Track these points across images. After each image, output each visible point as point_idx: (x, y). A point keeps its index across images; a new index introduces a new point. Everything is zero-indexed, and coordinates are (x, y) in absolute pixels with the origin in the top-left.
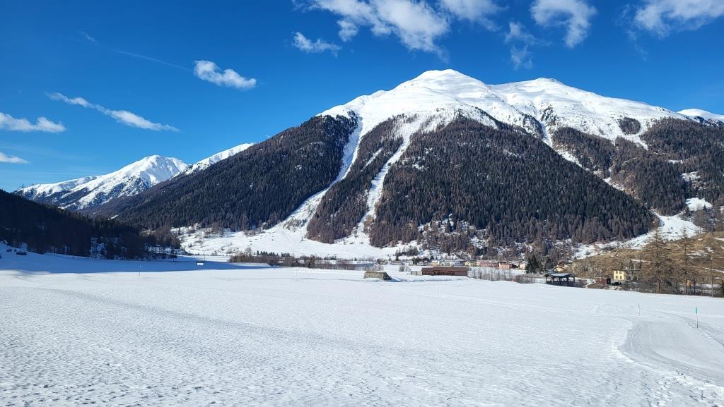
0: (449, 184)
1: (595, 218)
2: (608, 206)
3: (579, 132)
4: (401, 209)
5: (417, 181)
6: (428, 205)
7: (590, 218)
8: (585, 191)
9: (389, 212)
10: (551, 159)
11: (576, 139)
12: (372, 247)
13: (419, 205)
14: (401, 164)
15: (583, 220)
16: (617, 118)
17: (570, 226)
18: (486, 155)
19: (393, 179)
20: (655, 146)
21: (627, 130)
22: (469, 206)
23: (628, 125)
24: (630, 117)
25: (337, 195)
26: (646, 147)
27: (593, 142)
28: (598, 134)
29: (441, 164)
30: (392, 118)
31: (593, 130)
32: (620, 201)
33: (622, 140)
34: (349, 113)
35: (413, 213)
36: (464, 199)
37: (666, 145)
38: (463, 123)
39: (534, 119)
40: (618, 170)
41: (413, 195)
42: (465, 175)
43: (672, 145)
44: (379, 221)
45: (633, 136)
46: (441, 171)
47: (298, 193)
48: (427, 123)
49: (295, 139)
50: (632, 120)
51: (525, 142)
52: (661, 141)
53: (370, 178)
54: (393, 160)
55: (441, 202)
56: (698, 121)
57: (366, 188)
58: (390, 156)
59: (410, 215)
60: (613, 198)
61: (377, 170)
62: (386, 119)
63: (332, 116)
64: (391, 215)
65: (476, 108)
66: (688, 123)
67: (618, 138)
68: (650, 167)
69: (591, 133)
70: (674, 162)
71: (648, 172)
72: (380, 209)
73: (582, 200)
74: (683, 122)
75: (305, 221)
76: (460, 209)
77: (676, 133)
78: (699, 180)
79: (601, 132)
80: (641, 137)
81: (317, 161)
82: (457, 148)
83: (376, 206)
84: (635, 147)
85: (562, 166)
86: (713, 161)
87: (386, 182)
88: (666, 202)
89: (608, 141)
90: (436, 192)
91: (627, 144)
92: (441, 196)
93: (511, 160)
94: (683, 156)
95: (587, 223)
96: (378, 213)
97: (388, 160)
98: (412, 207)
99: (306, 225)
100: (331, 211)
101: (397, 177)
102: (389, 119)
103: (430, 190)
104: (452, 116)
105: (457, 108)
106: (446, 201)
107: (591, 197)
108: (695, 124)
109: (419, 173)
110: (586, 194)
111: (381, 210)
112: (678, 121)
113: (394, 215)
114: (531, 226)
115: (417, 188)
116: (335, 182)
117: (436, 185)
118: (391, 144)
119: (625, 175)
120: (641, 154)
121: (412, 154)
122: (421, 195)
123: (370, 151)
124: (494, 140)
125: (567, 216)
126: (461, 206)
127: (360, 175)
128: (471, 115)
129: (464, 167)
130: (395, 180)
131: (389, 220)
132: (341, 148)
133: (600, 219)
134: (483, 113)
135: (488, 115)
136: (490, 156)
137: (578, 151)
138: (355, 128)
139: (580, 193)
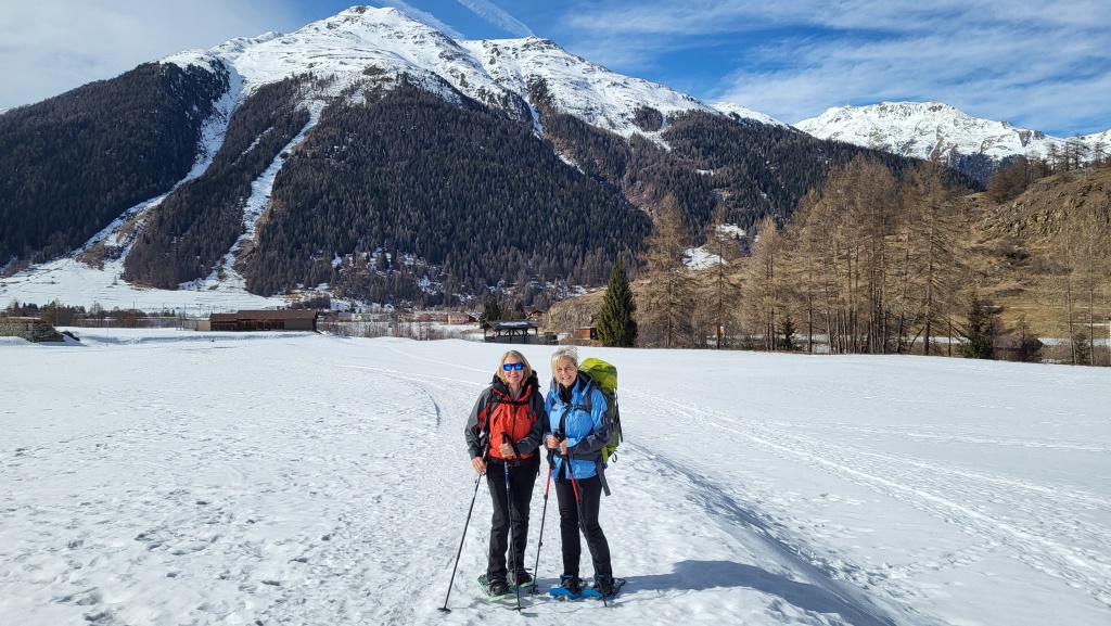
0: (385, 192)
1: (600, 249)
2: (618, 232)
3: (582, 122)
4: (304, 232)
5: (331, 186)
6: (350, 223)
7: (594, 250)
8: (588, 208)
9: (281, 235)
10: (543, 160)
11: (578, 134)
12: (247, 295)
13: (334, 224)
14: (306, 156)
15: (584, 253)
16: (633, 106)
17: (566, 261)
18: (446, 149)
19: (290, 180)
20: (680, 150)
21: (646, 124)
22: (416, 228)
23: (647, 117)
24: (651, 106)
25: (185, 204)
26: (669, 149)
27: (600, 139)
28: (607, 127)
29: (373, 160)
30: (290, 77)
31: (601, 122)
32: (634, 225)
33: (640, 137)
34: (213, 64)
35: (324, 238)
36: (410, 217)
37: (694, 149)
38: (410, 95)
39: (520, 98)
40: (633, 181)
42: (412, 178)
43: (701, 149)
44: (264, 251)
45: (652, 133)
46: (372, 170)
48: (352, 91)
50: (651, 110)
51: (505, 132)
52: (688, 143)
53: (248, 177)
54: (288, 150)
55: (370, 221)
56: (734, 118)
57: (241, 194)
58: (289, 141)
59: (322, 243)
60: (625, 221)
61: (262, 163)
62: (280, 78)
63: (179, 65)
64: (286, 240)
65: (433, 73)
66: (720, 120)
67: (634, 134)
68: (673, 178)
69: (598, 126)
70: (703, 172)
71: (671, 185)
72: (265, 231)
73: (584, 222)
74: (715, 118)
75: (121, 250)
76: (403, 233)
77: (706, 132)
78: (732, 199)
79: (612, 124)
80: (664, 136)
81: (149, 144)
82: (399, 134)
83: (258, 225)
84: (656, 149)
85: (557, 171)
86: (749, 172)
87: (277, 186)
89: (621, 139)
90: (364, 203)
91: (646, 144)
92: (371, 212)
93: (485, 158)
94: (714, 165)
95: (589, 257)
96: (262, 237)
97: (282, 148)
98: (323, 228)
99: (123, 258)
100: (172, 232)
101: (298, 178)
102: (287, 79)
103: (354, 202)
104: (394, 84)
105: (401, 71)
106: (381, 219)
107: (596, 216)
108: (730, 121)
109: (335, 172)
110: (589, 215)
111: (266, 233)
112: (708, 116)
113: (290, 241)
114: (511, 259)
115: (331, 197)
116: (184, 181)
117: (364, 194)
118: (289, 121)
119: (642, 190)
120: (662, 159)
121: (324, 140)
122: (339, 210)
123: (249, 131)
124: (459, 125)
125: (562, 246)
126: (403, 228)
127: (230, 172)
128: (423, 84)
129: (411, 165)
130: (293, 181)
131: (281, 250)
132: (197, 123)
133: (607, 250)
134: (443, 82)
135: (450, 86)
136: (452, 151)
137: (580, 151)
138: (224, 92)
139: (581, 213)
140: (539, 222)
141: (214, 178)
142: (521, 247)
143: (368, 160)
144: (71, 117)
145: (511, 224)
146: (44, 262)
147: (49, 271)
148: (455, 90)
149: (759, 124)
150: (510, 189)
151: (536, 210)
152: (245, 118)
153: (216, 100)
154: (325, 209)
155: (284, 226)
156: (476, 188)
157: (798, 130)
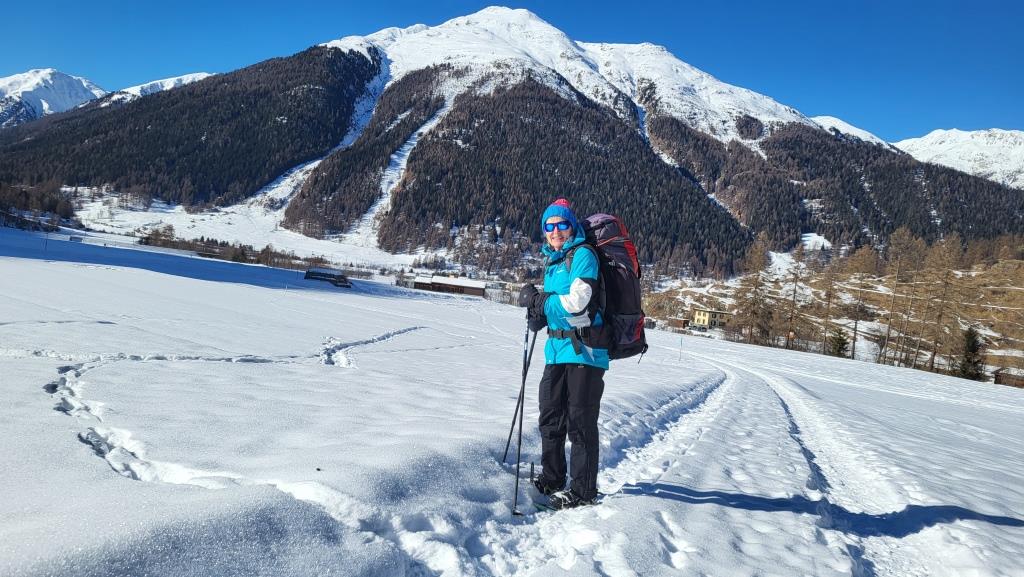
0: (501, 174)
1: (688, 244)
2: (707, 230)
3: (685, 126)
4: (429, 202)
5: (456, 163)
6: (468, 198)
7: (681, 244)
8: (681, 206)
9: (411, 203)
10: (644, 158)
11: (679, 136)
12: (379, 252)
13: (455, 198)
14: (437, 136)
15: (673, 246)
16: (735, 114)
17: (655, 252)
18: (558, 141)
19: (422, 156)
20: (776, 159)
21: (745, 132)
22: (524, 209)
23: (748, 125)
24: (752, 115)
25: (336, 168)
26: (765, 157)
27: (700, 143)
28: (708, 132)
29: (494, 144)
30: (431, 66)
31: (703, 126)
32: (722, 226)
33: (738, 144)
34: (369, 50)
35: (445, 209)
36: (519, 197)
37: (790, 159)
38: (532, 89)
39: (629, 99)
40: (726, 184)
41: (449, 183)
42: (526, 163)
43: (797, 160)
44: (395, 215)
45: (751, 141)
46: (492, 153)
47: (277, 157)
48: (483, 82)
49: (281, 76)
50: (752, 119)
51: (612, 129)
52: (785, 154)
53: (389, 150)
54: (425, 129)
55: (486, 197)
56: (833, 133)
57: (382, 164)
58: (424, 123)
59: (441, 212)
60: (714, 221)
61: (401, 139)
62: (423, 66)
63: (343, 50)
64: (413, 207)
65: (554, 71)
66: (819, 133)
67: (733, 141)
68: (766, 186)
69: (700, 130)
70: (796, 182)
71: (763, 192)
73: (676, 218)
74: (815, 132)
75: (283, 202)
76: (512, 212)
77: (804, 144)
78: (822, 210)
79: (713, 129)
80: (762, 145)
81: (312, 115)
82: (519, 124)
83: (392, 192)
84: (752, 157)
85: (656, 169)
86: (843, 187)
87: (410, 161)
88: (778, 234)
89: (720, 145)
90: (483, 181)
91: (743, 151)
92: (488, 189)
93: (591, 152)
94: (808, 177)
95: (677, 250)
96: (395, 203)
97: (418, 128)
98: (445, 200)
99: (284, 208)
100: (324, 191)
101: (430, 154)
102: (428, 67)
103: (474, 180)
104: (519, 78)
105: (527, 67)
106: (495, 197)
107: (687, 215)
108: (829, 135)
109: (461, 152)
110: (681, 212)
111: (399, 199)
112: (808, 129)
113: (417, 208)
115: (455, 174)
116: (336, 149)
117: (483, 173)
118: (427, 105)
119: (733, 193)
120: (757, 167)
121: (454, 123)
122: (460, 185)
123: (393, 111)
124: (572, 120)
125: (653, 238)
126: (514, 207)
127: (375, 145)
128: (545, 80)
129: (526, 152)
130: (426, 157)
131: (409, 215)
132: (351, 101)
133: (694, 247)
134: (562, 80)
135: (567, 83)
136: (563, 142)
137: (679, 153)
138: (375, 74)
139: (674, 209)
140: (634, 214)
141: (362, 148)
143: (490, 144)
144: (255, 87)
146: (224, 206)
147: (227, 213)
148: (572, 88)
149: (859, 140)
150: (611, 182)
151: (632, 204)
152: (390, 99)
153: (369, 82)
155: (414, 194)
156: (581, 177)
157: (898, 150)
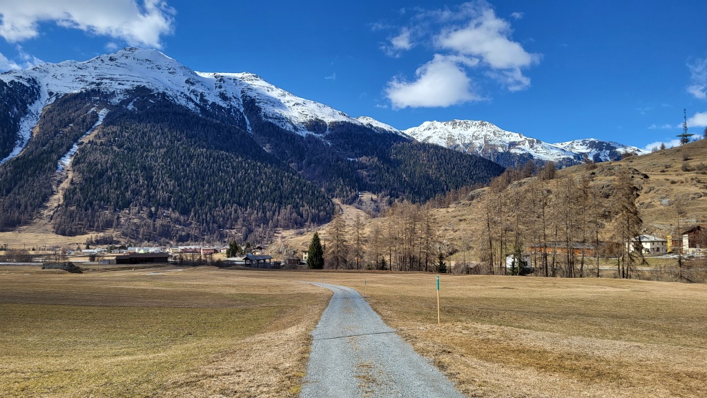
1: (289, 206)
2: (300, 195)
3: (278, 127)
4: (94, 194)
5: (114, 165)
6: (127, 188)
7: (285, 206)
8: (282, 180)
9: (79, 195)
10: (253, 150)
11: (275, 134)
12: (55, 235)
13: (116, 189)
14: (96, 144)
15: (280, 208)
16: (309, 118)
17: (268, 213)
19: (85, 160)
20: (337, 145)
21: (317, 129)
23: (317, 125)
24: (320, 118)
26: (331, 145)
28: (293, 131)
31: (289, 127)
33: (313, 137)
34: (29, 80)
37: (346, 145)
39: (238, 110)
40: (309, 164)
42: (169, 159)
43: (350, 145)
44: (67, 206)
45: (320, 135)
50: (320, 120)
51: (229, 131)
52: (343, 141)
53: (55, 157)
54: (85, 139)
55: (141, 187)
56: (369, 127)
58: (83, 134)
60: (305, 188)
61: (65, 148)
64: (82, 199)
65: (182, 93)
66: (361, 128)
67: (309, 135)
68: (334, 163)
69: (288, 129)
70: (351, 159)
72: (67, 193)
73: (280, 189)
74: (359, 127)
76: (162, 195)
77: (353, 136)
78: (369, 176)
79: (296, 128)
80: (328, 137)
83: (63, 190)
84: (323, 145)
87: (75, 163)
89: (302, 137)
90: (136, 175)
91: (317, 141)
92: (141, 181)
94: (358, 155)
95: (283, 211)
96: (65, 197)
97: (79, 138)
98: (108, 192)
101: (91, 158)
102: (81, 92)
103: (130, 175)
105: (161, 91)
106: (148, 186)
107: (286, 186)
108: (367, 128)
109: (117, 155)
110: (282, 185)
111: (69, 194)
112: (355, 125)
113: (85, 200)
114: (233, 212)
115: (114, 171)
116: (7, 159)
117: (136, 169)
119: (314, 169)
120: (327, 151)
122: (119, 179)
123: (56, 127)
125: (266, 204)
126: (163, 192)
127: (42, 153)
129: (167, 152)
130: (87, 160)
131: (78, 205)
132: (17, 120)
133: (294, 207)
136: (195, 143)
137: (276, 145)
138: (36, 99)
139: (277, 183)
140: (251, 189)
141: (31, 157)
142: (240, 204)
143: (139, 147)
145: (233, 190)
148: (196, 104)
150: (233, 168)
151: (249, 181)
152: (52, 118)
153: (30, 104)
154: (109, 179)
155: (81, 190)
156: (211, 167)
